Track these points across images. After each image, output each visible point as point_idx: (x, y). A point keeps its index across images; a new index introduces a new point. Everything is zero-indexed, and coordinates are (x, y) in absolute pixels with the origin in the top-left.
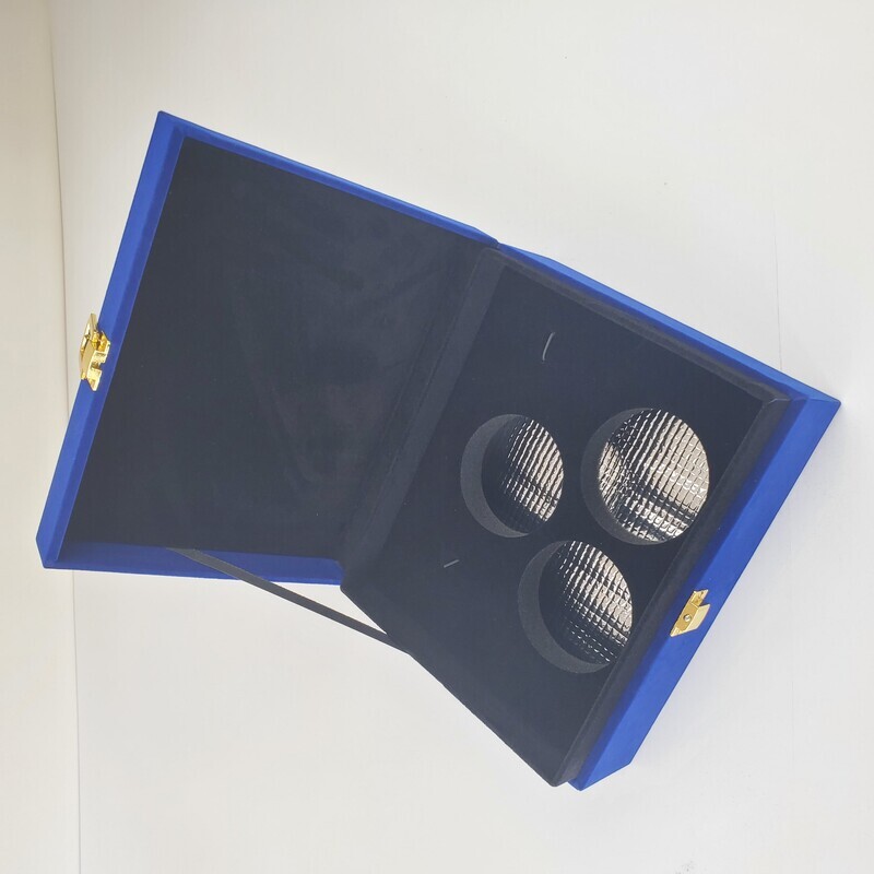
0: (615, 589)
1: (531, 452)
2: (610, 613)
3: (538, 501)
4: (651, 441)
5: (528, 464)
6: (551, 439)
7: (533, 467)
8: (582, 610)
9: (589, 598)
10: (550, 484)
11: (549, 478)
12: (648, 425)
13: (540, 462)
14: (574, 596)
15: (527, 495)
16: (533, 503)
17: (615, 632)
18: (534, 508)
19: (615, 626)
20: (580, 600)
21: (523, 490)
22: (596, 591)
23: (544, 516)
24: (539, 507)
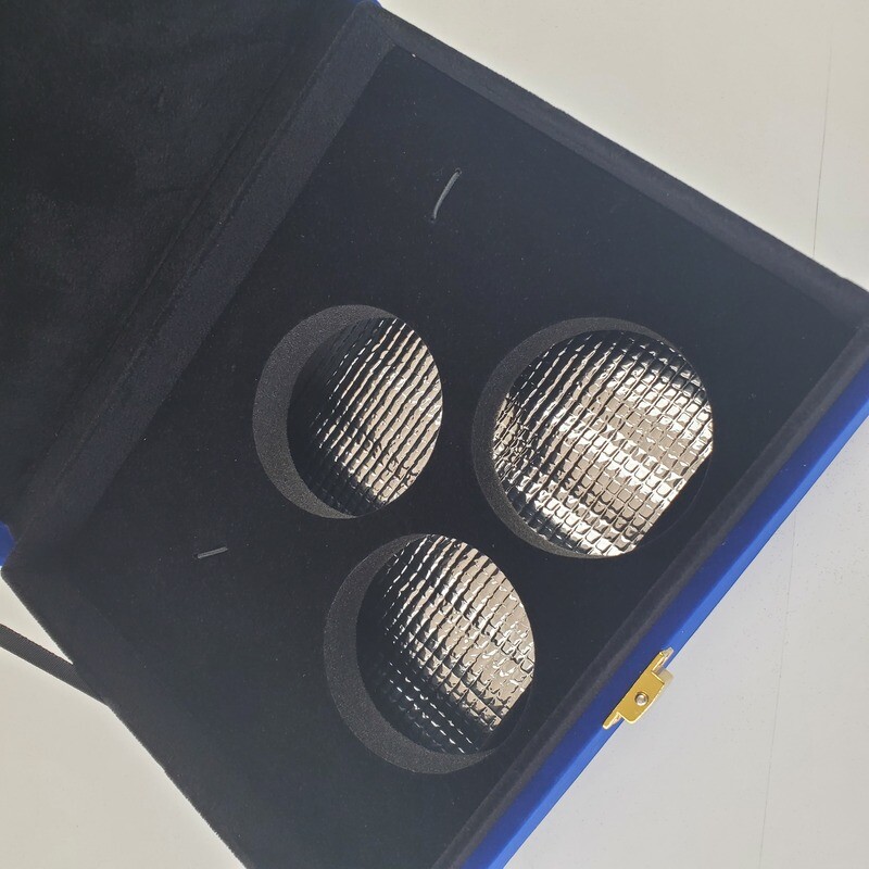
0: (481, 626)
1: (374, 386)
2: (468, 664)
3: (375, 466)
4: (579, 389)
5: (367, 404)
6: (425, 348)
7: (374, 411)
8: (421, 654)
9: (434, 635)
10: (398, 442)
11: (399, 431)
12: (577, 363)
13: (387, 403)
14: (411, 628)
15: (357, 455)
16: (366, 469)
17: (472, 697)
18: (366, 478)
19: (472, 686)
20: (420, 637)
21: (351, 446)
22: (450, 623)
23: (381, 493)
24: (374, 476)
